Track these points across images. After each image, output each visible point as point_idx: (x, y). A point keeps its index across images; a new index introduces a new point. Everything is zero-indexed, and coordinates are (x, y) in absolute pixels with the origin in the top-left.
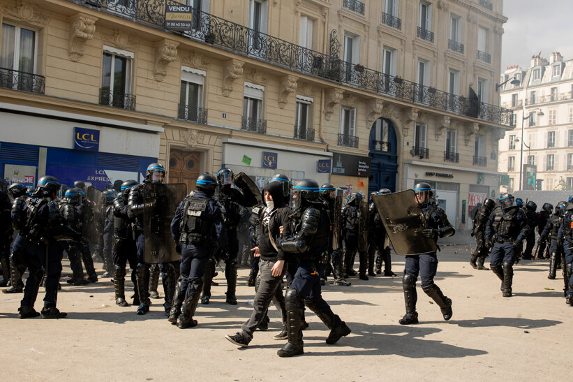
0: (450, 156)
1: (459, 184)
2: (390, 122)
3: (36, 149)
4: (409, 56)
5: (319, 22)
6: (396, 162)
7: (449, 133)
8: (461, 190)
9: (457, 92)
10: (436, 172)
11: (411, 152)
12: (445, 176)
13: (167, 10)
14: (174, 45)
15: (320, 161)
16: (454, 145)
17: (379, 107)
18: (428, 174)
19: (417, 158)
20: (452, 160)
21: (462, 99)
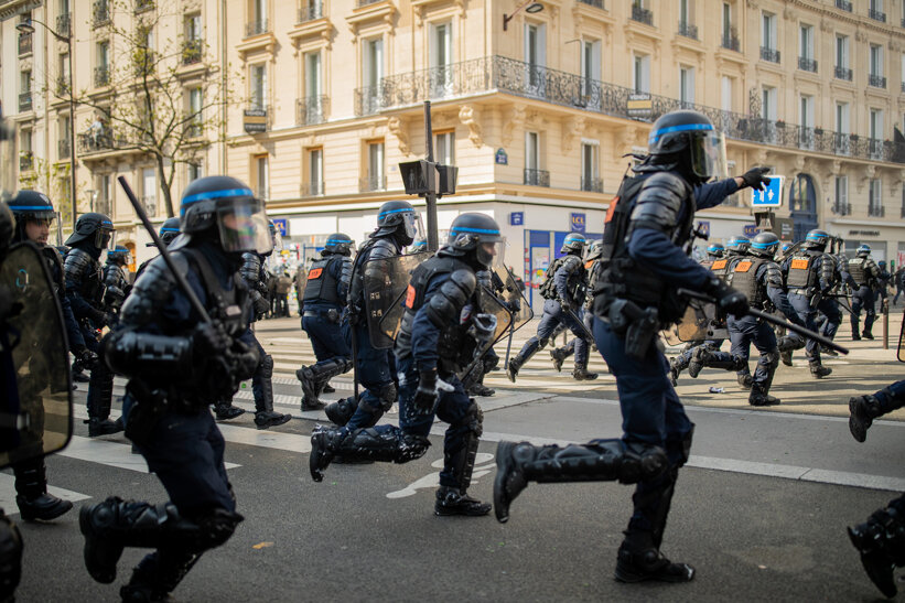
0: (875, 210)
1: (886, 242)
2: (809, 178)
3: (547, 233)
4: (826, 100)
5: (739, 80)
6: (816, 221)
7: (872, 183)
8: (889, 249)
9: (879, 136)
10: (860, 229)
11: (832, 209)
12: (871, 233)
13: (629, 99)
14: (633, 129)
15: (747, 227)
16: (878, 196)
17: (801, 163)
18: (852, 233)
19: (838, 215)
20: (877, 214)
21: (887, 143)
